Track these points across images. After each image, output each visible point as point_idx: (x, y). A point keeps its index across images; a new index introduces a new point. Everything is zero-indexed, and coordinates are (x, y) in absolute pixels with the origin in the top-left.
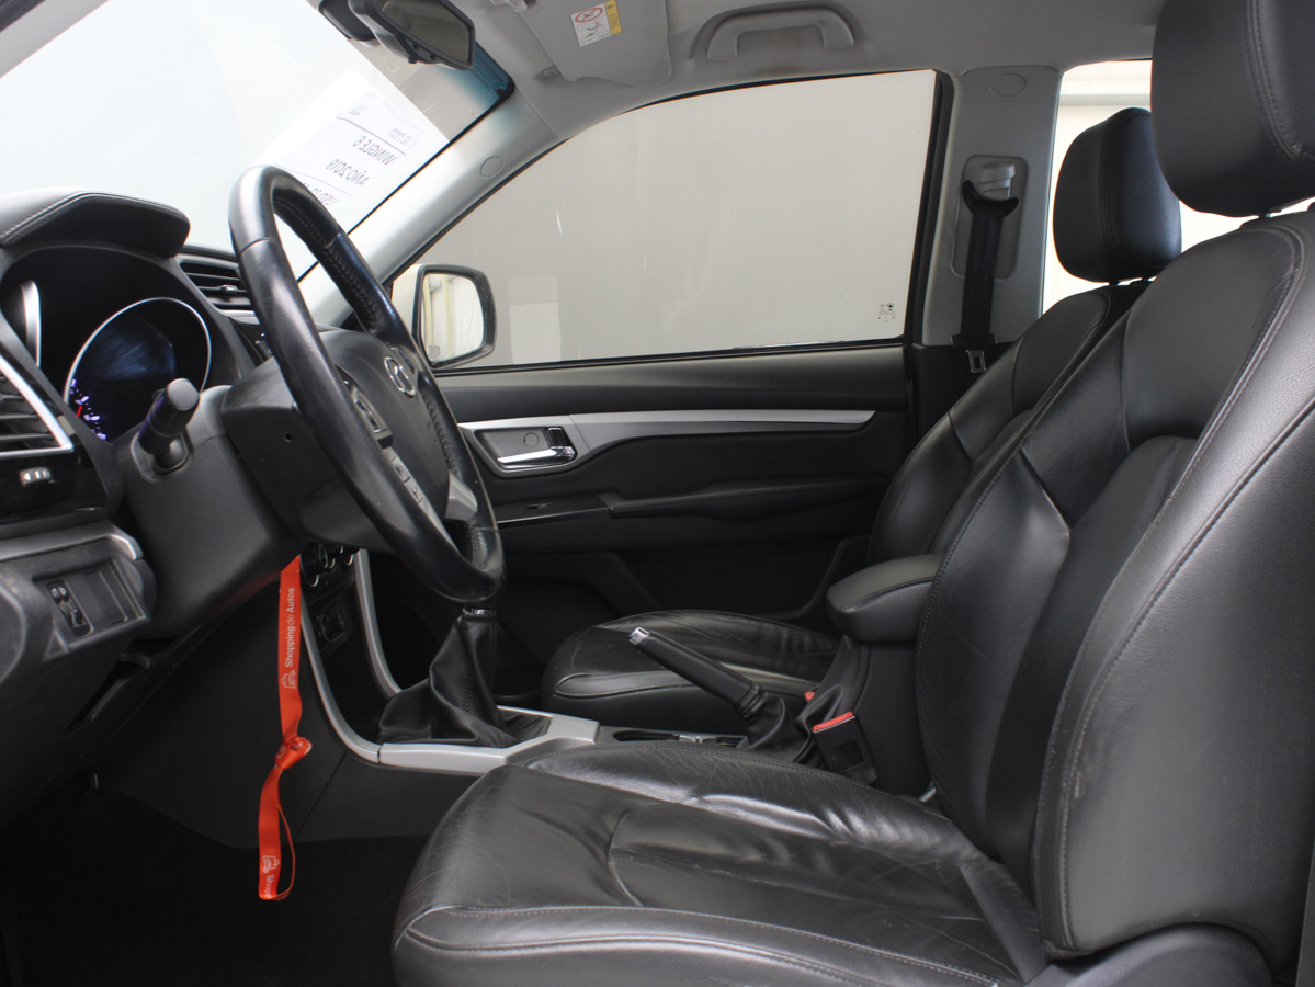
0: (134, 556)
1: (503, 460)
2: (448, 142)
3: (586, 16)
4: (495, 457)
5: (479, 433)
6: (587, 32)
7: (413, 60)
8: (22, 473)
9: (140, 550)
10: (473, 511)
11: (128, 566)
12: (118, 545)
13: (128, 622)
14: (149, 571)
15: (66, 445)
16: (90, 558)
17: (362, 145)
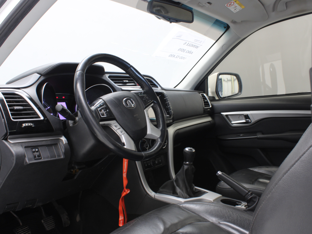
0: (64, 143)
1: (233, 122)
2: (215, 41)
3: (230, 5)
4: (231, 122)
5: (227, 116)
6: (234, 9)
7: (171, 22)
8: (23, 124)
9: (67, 142)
10: (158, 137)
11: (62, 145)
12: (62, 140)
13: (57, 158)
14: (68, 147)
15: (42, 118)
16: (49, 143)
17: (186, 44)
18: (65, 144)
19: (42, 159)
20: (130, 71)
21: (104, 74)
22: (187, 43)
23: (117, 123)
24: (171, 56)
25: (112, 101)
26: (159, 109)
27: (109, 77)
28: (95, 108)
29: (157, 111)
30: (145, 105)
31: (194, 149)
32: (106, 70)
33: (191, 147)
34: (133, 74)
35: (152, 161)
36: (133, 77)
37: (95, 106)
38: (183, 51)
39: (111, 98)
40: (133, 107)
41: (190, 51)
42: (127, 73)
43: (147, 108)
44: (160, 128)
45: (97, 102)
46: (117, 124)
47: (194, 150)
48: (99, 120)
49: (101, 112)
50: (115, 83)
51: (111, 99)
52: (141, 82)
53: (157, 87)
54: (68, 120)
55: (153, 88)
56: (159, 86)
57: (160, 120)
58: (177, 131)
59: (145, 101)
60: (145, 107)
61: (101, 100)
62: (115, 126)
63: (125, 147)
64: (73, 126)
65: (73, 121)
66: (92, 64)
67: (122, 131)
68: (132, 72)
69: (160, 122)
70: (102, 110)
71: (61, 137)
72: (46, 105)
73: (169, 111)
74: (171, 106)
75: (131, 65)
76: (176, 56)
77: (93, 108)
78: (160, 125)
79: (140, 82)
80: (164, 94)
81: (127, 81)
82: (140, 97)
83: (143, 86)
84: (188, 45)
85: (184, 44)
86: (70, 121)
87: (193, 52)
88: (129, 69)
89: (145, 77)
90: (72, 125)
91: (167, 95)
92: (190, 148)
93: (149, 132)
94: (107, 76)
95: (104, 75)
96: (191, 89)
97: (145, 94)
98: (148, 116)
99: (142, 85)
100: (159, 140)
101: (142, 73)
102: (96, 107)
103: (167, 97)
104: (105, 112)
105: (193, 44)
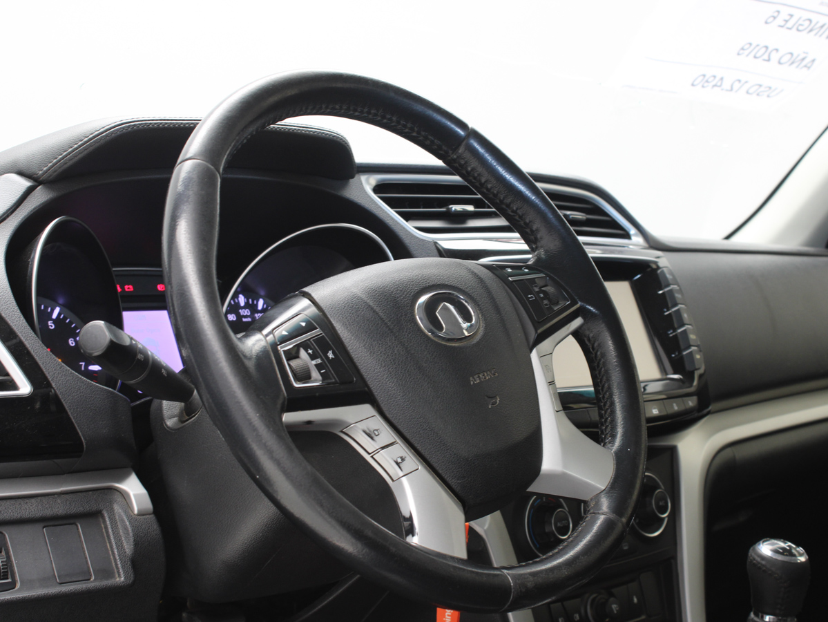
0: (136, 510)
9: (148, 504)
10: (598, 488)
11: (122, 521)
12: (124, 495)
13: (94, 583)
14: (153, 527)
15: (24, 387)
16: (59, 509)
17: (780, 21)
18: (141, 514)
19: (18, 585)
20: (467, 155)
21: (353, 177)
22: (784, 15)
23: (379, 418)
24: (705, 80)
25: (356, 309)
26: (610, 345)
27: (378, 189)
28: (263, 343)
29: (603, 355)
30: (536, 325)
31: (801, 550)
32: (360, 157)
33: (785, 538)
34: (480, 169)
35: (593, 600)
36: (480, 187)
37: (267, 335)
38: (766, 57)
39: (357, 291)
40: (466, 334)
41: (802, 56)
42: (453, 166)
43: (546, 345)
44: (613, 441)
45: (281, 313)
46: (377, 423)
47: (801, 555)
48: (280, 402)
49: (294, 363)
50: (407, 217)
51: (356, 297)
52: (520, 212)
53: (626, 235)
54: (159, 401)
55: (581, 239)
56: (633, 231)
57: (612, 404)
58: (729, 450)
59: (536, 305)
60: (533, 335)
61: (305, 302)
62: (365, 432)
63: (415, 540)
64: (179, 429)
65: (183, 404)
66: (264, 126)
67: (403, 459)
68: (474, 163)
69: (613, 412)
70: (303, 353)
71: (122, 478)
72: (71, 323)
73: (680, 352)
74: (690, 330)
75: (471, 125)
76: (727, 85)
77: (254, 343)
78: (614, 428)
79: (514, 212)
80: (658, 268)
81: (470, 208)
82: (510, 285)
83: (532, 231)
84: (789, 25)
85: (766, 23)
86: (166, 404)
87: (813, 61)
88: (461, 150)
89: (539, 185)
90: (175, 419)
91: (671, 274)
92: (781, 544)
93: (551, 460)
94: (367, 183)
95: (351, 181)
96: (812, 242)
97: (540, 272)
98: (552, 383)
99: (527, 224)
100: (605, 504)
101: (526, 167)
102: (270, 338)
103: (677, 283)
104: (314, 362)
105: (814, 17)
